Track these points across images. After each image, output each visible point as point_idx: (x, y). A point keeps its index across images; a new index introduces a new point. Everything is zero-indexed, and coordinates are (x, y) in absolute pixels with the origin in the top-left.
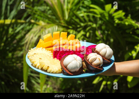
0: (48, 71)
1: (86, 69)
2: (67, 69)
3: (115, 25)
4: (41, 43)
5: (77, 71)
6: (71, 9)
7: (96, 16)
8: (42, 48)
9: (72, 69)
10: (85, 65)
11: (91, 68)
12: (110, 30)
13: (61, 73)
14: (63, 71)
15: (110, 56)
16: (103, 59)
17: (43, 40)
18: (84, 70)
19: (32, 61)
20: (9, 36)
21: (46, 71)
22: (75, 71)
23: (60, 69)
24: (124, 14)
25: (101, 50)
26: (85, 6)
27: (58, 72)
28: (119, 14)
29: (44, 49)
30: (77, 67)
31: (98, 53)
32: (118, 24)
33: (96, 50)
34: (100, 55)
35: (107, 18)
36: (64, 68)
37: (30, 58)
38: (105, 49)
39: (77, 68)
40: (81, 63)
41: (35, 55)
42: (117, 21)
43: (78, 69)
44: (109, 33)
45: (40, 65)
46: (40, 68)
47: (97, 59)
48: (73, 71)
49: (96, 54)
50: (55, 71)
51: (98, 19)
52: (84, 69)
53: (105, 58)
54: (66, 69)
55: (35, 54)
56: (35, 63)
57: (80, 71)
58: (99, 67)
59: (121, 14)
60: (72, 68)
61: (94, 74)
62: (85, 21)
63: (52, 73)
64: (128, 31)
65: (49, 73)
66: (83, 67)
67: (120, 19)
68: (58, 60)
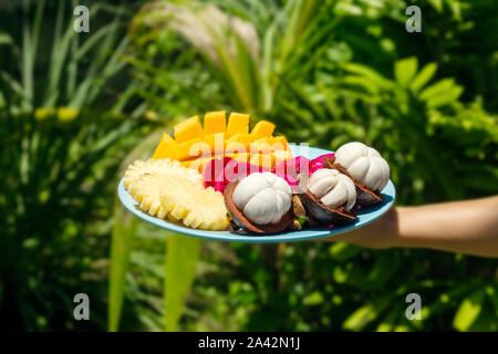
0: (185, 223)
1: (303, 217)
2: (244, 215)
3: (430, 131)
4: (166, 146)
5: (274, 222)
6: (283, 77)
7: (366, 99)
8: (169, 160)
9: (260, 214)
10: (300, 204)
11: (320, 214)
12: (413, 150)
13: (226, 230)
14: (232, 222)
15: (381, 180)
16: (358, 189)
17: (174, 138)
18: (296, 222)
19: (138, 193)
20: (68, 165)
21: (180, 222)
22: (267, 222)
23: (225, 218)
24: (458, 91)
25: (351, 162)
26: (330, 67)
27: (216, 227)
28: (441, 93)
29: (177, 163)
30: (274, 209)
31: (342, 170)
32: (439, 129)
33: (336, 162)
34: (349, 176)
35: (404, 108)
36: (236, 211)
37: (130, 187)
38: (364, 158)
39: (276, 211)
40: (288, 197)
41: (146, 179)
42: (435, 118)
43: (277, 218)
44: (410, 158)
45: (162, 203)
46: (161, 214)
47: (336, 188)
48: (262, 220)
49: (335, 171)
50: (208, 223)
51: (373, 112)
52: (297, 218)
53: (365, 187)
54: (240, 214)
55: (146, 174)
56: (147, 200)
57: (286, 224)
58: (344, 212)
59: (449, 90)
60: (260, 212)
61: (328, 232)
62: (329, 117)
63: (198, 228)
64: (470, 153)
65: (190, 227)
66: (295, 210)
67: (446, 110)
68: (219, 193)
